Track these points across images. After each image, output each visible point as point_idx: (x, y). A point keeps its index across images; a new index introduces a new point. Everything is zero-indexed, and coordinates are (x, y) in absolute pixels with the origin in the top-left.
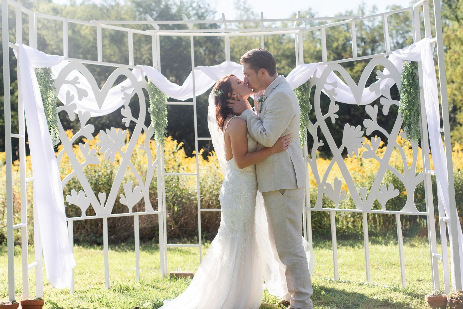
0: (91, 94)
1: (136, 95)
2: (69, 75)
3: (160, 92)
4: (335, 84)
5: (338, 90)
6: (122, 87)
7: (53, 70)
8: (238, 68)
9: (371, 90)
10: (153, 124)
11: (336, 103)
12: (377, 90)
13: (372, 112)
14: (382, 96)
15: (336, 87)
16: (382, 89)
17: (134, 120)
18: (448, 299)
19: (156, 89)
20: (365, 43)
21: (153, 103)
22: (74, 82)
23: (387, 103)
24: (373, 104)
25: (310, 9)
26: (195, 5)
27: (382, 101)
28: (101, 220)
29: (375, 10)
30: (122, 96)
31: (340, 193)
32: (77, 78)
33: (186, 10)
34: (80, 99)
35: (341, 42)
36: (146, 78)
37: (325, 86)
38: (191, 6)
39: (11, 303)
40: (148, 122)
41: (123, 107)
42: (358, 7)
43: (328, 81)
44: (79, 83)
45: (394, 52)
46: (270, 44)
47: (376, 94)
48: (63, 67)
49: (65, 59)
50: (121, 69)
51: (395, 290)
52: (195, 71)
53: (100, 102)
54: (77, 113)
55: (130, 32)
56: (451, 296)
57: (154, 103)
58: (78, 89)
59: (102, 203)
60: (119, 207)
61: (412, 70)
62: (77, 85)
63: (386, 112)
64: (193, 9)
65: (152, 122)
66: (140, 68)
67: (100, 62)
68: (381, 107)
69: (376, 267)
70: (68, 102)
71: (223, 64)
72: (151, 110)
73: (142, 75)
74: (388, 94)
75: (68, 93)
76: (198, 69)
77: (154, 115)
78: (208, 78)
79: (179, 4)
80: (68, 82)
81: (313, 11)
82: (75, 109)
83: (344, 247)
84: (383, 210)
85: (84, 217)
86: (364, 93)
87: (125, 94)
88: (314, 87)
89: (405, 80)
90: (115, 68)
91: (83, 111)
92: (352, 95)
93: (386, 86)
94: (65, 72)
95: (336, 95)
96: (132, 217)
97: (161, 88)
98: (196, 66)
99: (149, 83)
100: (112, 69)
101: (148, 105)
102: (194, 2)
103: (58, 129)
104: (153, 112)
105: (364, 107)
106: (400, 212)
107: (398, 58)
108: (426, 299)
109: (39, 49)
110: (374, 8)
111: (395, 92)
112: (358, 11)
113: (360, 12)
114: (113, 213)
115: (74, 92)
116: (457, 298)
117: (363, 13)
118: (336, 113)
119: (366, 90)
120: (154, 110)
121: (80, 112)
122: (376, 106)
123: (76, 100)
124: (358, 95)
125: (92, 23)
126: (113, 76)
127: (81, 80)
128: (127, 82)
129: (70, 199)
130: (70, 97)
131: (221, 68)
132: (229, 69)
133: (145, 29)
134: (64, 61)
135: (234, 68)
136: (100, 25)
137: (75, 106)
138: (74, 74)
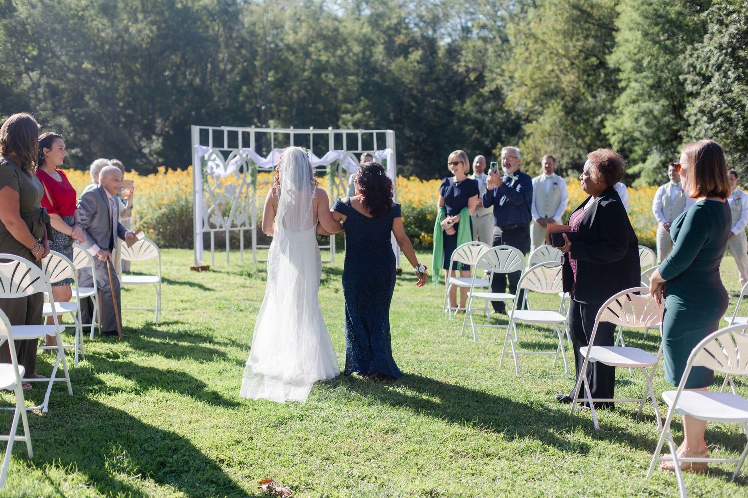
0: (222, 165)
1: (242, 165)
2: (213, 157)
3: (255, 163)
4: (349, 164)
5: (350, 166)
6: (236, 161)
7: (206, 155)
19: (252, 161)
21: (251, 169)
28: (226, 231)
30: (236, 165)
34: (217, 169)
36: (247, 155)
39: (197, 266)
45: (378, 152)
48: (210, 153)
49: (211, 148)
50: (235, 151)
52: (274, 151)
58: (216, 164)
62: (215, 161)
66: (244, 150)
70: (211, 171)
73: (245, 153)
75: (212, 166)
76: (276, 150)
80: (212, 161)
85: (217, 229)
88: (338, 165)
90: (233, 151)
91: (217, 175)
94: (211, 155)
96: (240, 230)
97: (255, 161)
98: (274, 148)
99: (249, 158)
100: (231, 152)
101: (248, 170)
107: (379, 154)
109: (200, 145)
114: (231, 228)
115: (215, 167)
123: (215, 170)
125: (222, 128)
126: (231, 155)
127: (217, 159)
128: (238, 157)
129: (212, 220)
130: (212, 168)
133: (247, 130)
134: (210, 150)
136: (226, 129)
137: (214, 173)
138: (215, 156)
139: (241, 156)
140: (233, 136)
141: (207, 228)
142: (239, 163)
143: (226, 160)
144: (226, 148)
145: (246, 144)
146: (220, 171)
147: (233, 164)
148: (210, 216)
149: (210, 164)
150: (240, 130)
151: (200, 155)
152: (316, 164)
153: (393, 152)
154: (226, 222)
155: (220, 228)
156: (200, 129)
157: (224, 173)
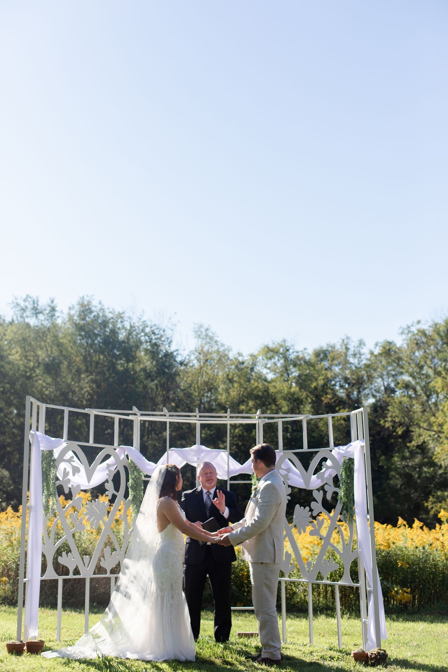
0: (83, 470)
1: (118, 471)
2: (67, 455)
3: (139, 469)
4: (289, 470)
5: (291, 475)
6: (107, 464)
7: (55, 451)
9: (318, 478)
10: (130, 497)
11: (289, 486)
12: (321, 477)
13: (318, 496)
14: (326, 484)
15: (289, 473)
16: (327, 478)
17: (116, 493)
18: (369, 654)
19: (136, 467)
20: (349, 384)
21: (132, 479)
22: (70, 461)
23: (330, 489)
24: (318, 490)
25: (284, 341)
26: (148, 330)
27: (326, 488)
28: (84, 580)
29: (362, 346)
30: (107, 472)
31: (290, 566)
32: (72, 457)
33: (136, 336)
34: (74, 475)
35: (321, 382)
36: (127, 456)
37: (280, 471)
38: (143, 331)
39: (19, 643)
40: (126, 496)
41: (107, 481)
42: (341, 341)
43: (283, 467)
44: (74, 461)
45: (336, 448)
46: (236, 382)
47: (322, 481)
48: (62, 448)
49: (65, 441)
50: (107, 449)
51: (331, 649)
52: (169, 451)
53: (89, 478)
54: (70, 487)
55: (117, 418)
56: (371, 652)
58: (73, 466)
60: (100, 569)
61: (350, 464)
62: (72, 463)
63: (329, 497)
64: (146, 335)
65: (130, 495)
66: (122, 448)
67: (91, 443)
68: (325, 492)
69: (322, 635)
70: (64, 478)
71: (194, 447)
72: (130, 485)
73: (124, 454)
74: (331, 482)
75: (65, 469)
76: (172, 450)
77: (132, 489)
78: (180, 459)
79: (128, 328)
80: (65, 461)
81: (288, 344)
82: (69, 483)
83: (298, 619)
84: (325, 581)
85: (71, 576)
86: (312, 480)
87: (110, 471)
89: (343, 473)
90: (103, 448)
91: (75, 485)
92: (302, 481)
93: (330, 475)
94: (64, 452)
95: (289, 479)
96: (109, 579)
97: (139, 466)
98: (170, 448)
99: (129, 461)
100: (100, 449)
101: (127, 480)
102: (147, 326)
103: (57, 501)
104: (131, 487)
105: (311, 491)
106: (339, 583)
107: (339, 453)
108: (352, 655)
109: (46, 433)
110: (361, 343)
111: (336, 480)
112: (341, 346)
113: (344, 347)
114: (94, 573)
115: (69, 469)
116: (376, 654)
117: (347, 349)
118: (288, 495)
119: (314, 477)
120: (132, 485)
121: (73, 486)
122: (321, 492)
123: (70, 477)
124: (307, 481)
125: (86, 411)
126: (100, 455)
127: (75, 458)
128: (111, 460)
129: (61, 560)
130: (66, 474)
131: (192, 451)
132: (199, 452)
133: (128, 415)
134: (63, 443)
135: (203, 451)
136: (93, 412)
137: (69, 481)
138: (70, 454)
139: (117, 457)
141: (51, 574)
142: (113, 468)
143: (90, 463)
145: (127, 440)
146: (80, 479)
147: (103, 470)
148: (59, 553)
149: (62, 466)
150: (117, 416)
151: (42, 449)
152: (236, 472)
153: (364, 444)
154: (86, 564)
155: (74, 574)
156: (47, 408)
157: (87, 484)
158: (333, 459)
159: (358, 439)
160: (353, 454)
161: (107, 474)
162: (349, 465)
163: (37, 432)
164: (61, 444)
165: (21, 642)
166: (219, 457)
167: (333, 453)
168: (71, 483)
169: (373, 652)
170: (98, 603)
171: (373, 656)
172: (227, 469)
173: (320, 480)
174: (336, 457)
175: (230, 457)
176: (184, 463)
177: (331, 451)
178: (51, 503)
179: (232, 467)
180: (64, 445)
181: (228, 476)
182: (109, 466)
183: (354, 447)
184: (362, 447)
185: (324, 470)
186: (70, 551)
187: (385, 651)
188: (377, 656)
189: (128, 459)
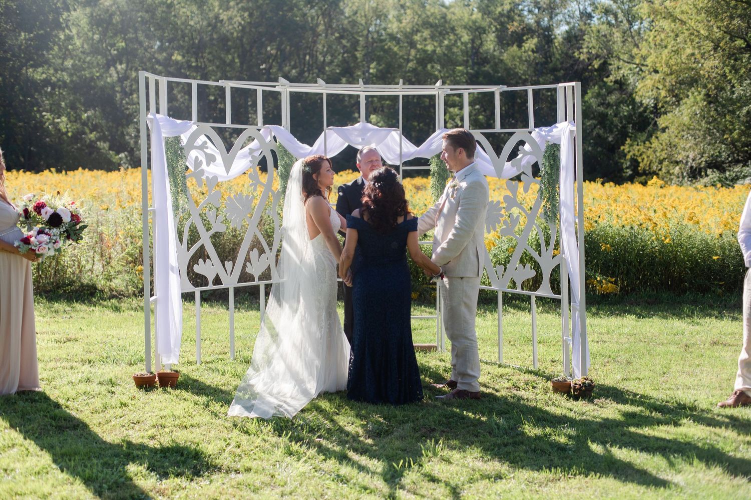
0: (219, 159)
1: (264, 157)
2: (198, 140)
3: (289, 154)
6: (250, 149)
7: (182, 136)
8: (374, 129)
9: (513, 165)
12: (518, 166)
14: (523, 173)
16: (524, 166)
18: (572, 384)
19: (286, 151)
21: (281, 165)
22: (202, 147)
24: (513, 180)
27: (523, 177)
28: (228, 289)
30: (250, 159)
32: (205, 143)
34: (208, 164)
36: (275, 138)
39: (149, 375)
44: (207, 148)
45: (537, 130)
47: (518, 170)
48: (192, 132)
49: (194, 124)
50: (249, 130)
52: (327, 131)
53: (228, 167)
54: (205, 179)
55: (260, 90)
56: (575, 382)
57: (283, 166)
58: (206, 154)
59: (229, 272)
60: (245, 276)
62: (205, 150)
66: (268, 128)
70: (196, 168)
71: (357, 125)
72: (280, 174)
73: (271, 134)
74: (529, 171)
75: (197, 158)
76: (331, 129)
77: (282, 178)
78: (340, 140)
80: (196, 148)
82: (203, 175)
84: (519, 290)
85: (211, 287)
86: (505, 167)
87: (253, 157)
89: (546, 161)
90: (245, 129)
91: (210, 177)
92: (493, 168)
93: (528, 162)
94: (194, 137)
97: (290, 150)
98: (328, 126)
99: (278, 144)
100: (240, 131)
103: (188, 198)
104: (281, 176)
106: (536, 293)
107: (540, 136)
109: (169, 115)
111: (535, 168)
114: (239, 282)
115: (202, 158)
116: (580, 385)
119: (508, 165)
121: (208, 177)
122: (517, 182)
123: (204, 166)
124: (499, 168)
125: (221, 83)
126: (241, 138)
127: (209, 144)
128: (254, 144)
129: (197, 269)
130: (198, 163)
131: (356, 130)
132: (364, 131)
133: (274, 87)
134: (193, 126)
135: (370, 130)
136: (229, 85)
137: (203, 172)
138: (203, 138)
139: (262, 140)
140: (243, 100)
141: (188, 286)
142: (257, 154)
143: (228, 150)
144: (228, 124)
145: (273, 118)
146: (216, 169)
147: (245, 156)
148: (194, 260)
149: (193, 154)
150: (260, 88)
151: (164, 135)
152: (410, 156)
153: (574, 129)
154: (229, 271)
155: (214, 284)
156: (169, 82)
157: (225, 174)
158: (533, 143)
159: (566, 120)
160: (560, 139)
161: (251, 161)
162: (553, 151)
163: (157, 115)
164: (190, 127)
165: (151, 373)
166: (389, 137)
167: (533, 135)
168: (206, 174)
169: (578, 383)
170: (250, 293)
171: (577, 387)
172: (399, 152)
173: (515, 169)
174: (537, 140)
175: (403, 136)
176: (346, 145)
177: (530, 133)
178: (181, 202)
179: (405, 150)
180: (195, 127)
181: (401, 160)
182: (252, 151)
183: (561, 130)
184: (571, 132)
185: (520, 156)
186: (209, 258)
187: (591, 381)
188: (582, 387)
189: (276, 141)
